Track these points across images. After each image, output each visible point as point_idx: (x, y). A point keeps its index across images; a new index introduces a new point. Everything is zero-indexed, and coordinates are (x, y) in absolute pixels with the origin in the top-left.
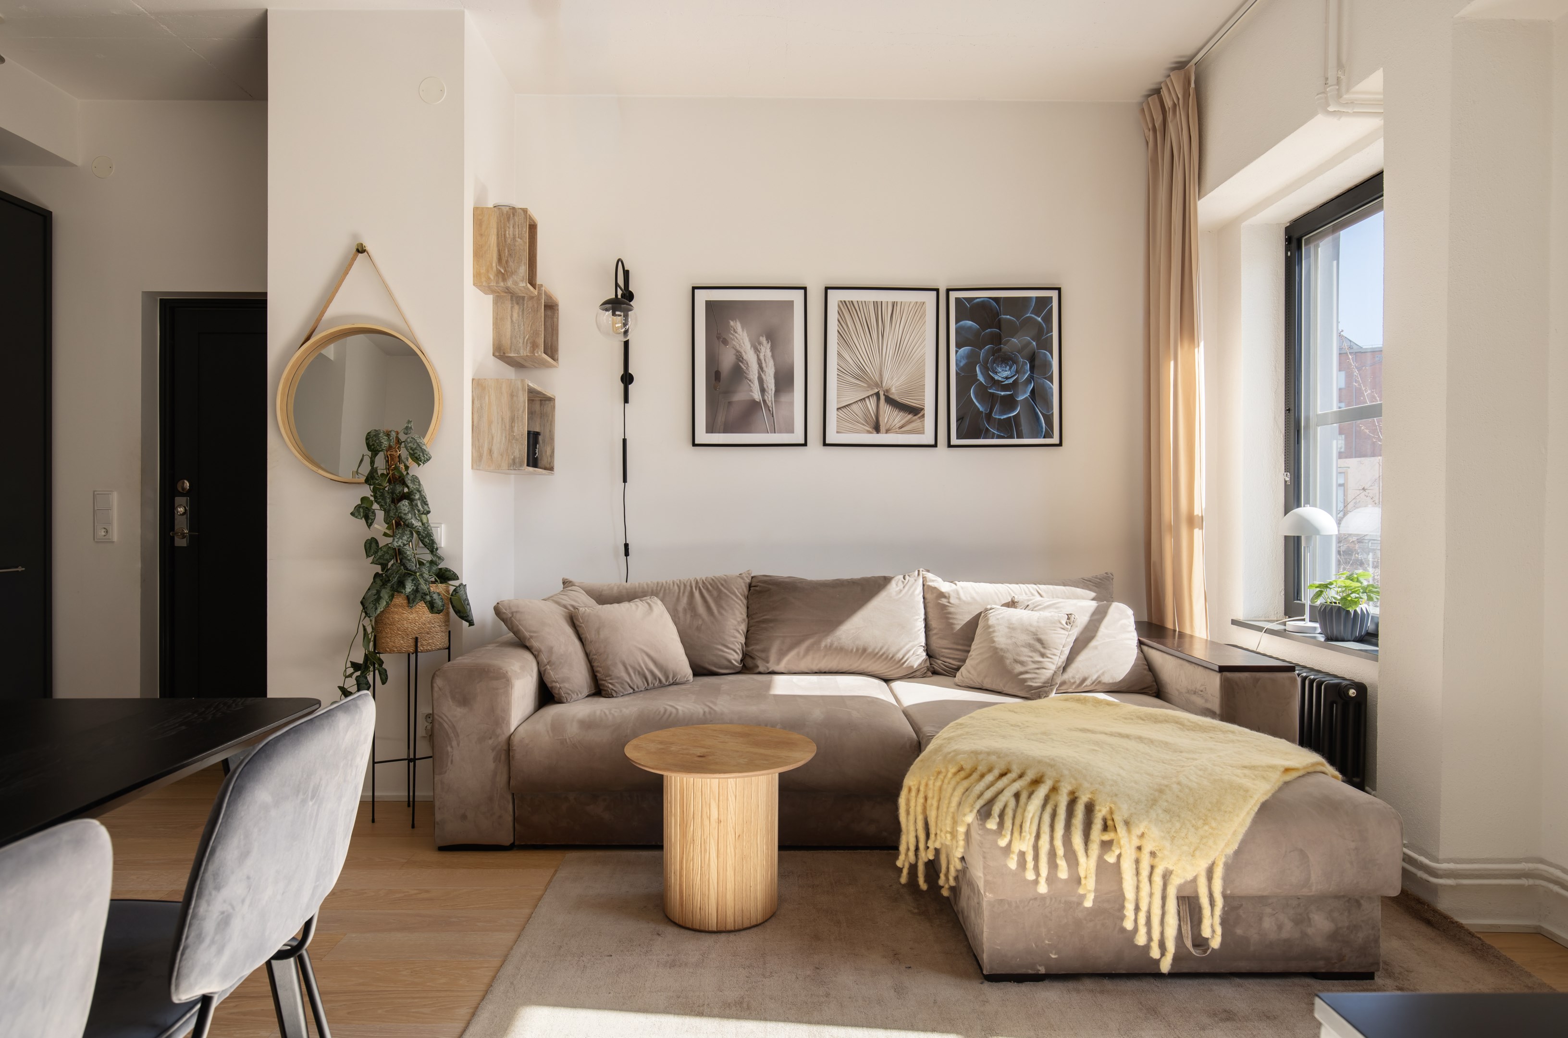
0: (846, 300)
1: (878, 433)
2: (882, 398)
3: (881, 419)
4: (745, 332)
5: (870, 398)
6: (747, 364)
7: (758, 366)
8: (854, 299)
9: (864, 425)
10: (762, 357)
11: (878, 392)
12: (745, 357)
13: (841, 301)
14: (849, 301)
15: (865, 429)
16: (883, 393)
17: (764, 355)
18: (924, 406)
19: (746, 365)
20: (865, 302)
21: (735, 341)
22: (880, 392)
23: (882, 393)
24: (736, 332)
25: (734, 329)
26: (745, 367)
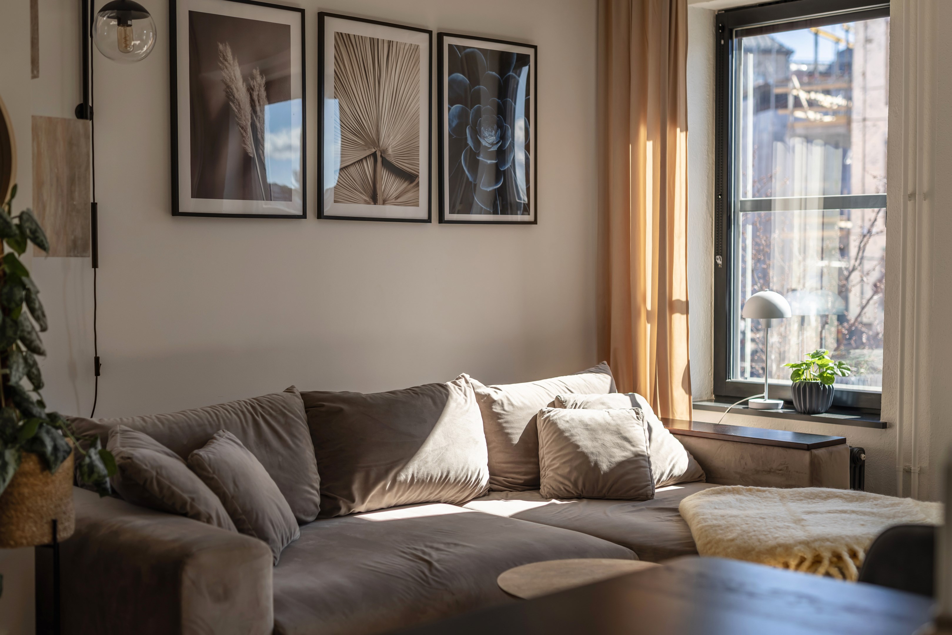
0: (344, 32)
1: (375, 204)
2: (379, 159)
3: (378, 186)
4: (236, 61)
5: (368, 159)
6: (239, 105)
7: (251, 109)
8: (352, 32)
9: (361, 193)
10: (255, 98)
11: (376, 152)
12: (236, 95)
13: (338, 33)
14: (345, 34)
15: (362, 198)
16: (380, 154)
17: (258, 95)
18: (419, 173)
19: (237, 107)
20: (362, 37)
21: (225, 72)
22: (377, 152)
23: (378, 154)
24: (226, 60)
25: (224, 55)
26: (236, 108)
